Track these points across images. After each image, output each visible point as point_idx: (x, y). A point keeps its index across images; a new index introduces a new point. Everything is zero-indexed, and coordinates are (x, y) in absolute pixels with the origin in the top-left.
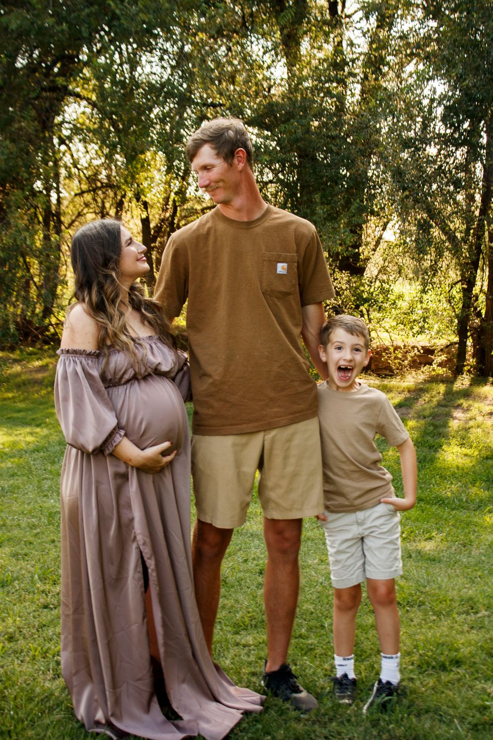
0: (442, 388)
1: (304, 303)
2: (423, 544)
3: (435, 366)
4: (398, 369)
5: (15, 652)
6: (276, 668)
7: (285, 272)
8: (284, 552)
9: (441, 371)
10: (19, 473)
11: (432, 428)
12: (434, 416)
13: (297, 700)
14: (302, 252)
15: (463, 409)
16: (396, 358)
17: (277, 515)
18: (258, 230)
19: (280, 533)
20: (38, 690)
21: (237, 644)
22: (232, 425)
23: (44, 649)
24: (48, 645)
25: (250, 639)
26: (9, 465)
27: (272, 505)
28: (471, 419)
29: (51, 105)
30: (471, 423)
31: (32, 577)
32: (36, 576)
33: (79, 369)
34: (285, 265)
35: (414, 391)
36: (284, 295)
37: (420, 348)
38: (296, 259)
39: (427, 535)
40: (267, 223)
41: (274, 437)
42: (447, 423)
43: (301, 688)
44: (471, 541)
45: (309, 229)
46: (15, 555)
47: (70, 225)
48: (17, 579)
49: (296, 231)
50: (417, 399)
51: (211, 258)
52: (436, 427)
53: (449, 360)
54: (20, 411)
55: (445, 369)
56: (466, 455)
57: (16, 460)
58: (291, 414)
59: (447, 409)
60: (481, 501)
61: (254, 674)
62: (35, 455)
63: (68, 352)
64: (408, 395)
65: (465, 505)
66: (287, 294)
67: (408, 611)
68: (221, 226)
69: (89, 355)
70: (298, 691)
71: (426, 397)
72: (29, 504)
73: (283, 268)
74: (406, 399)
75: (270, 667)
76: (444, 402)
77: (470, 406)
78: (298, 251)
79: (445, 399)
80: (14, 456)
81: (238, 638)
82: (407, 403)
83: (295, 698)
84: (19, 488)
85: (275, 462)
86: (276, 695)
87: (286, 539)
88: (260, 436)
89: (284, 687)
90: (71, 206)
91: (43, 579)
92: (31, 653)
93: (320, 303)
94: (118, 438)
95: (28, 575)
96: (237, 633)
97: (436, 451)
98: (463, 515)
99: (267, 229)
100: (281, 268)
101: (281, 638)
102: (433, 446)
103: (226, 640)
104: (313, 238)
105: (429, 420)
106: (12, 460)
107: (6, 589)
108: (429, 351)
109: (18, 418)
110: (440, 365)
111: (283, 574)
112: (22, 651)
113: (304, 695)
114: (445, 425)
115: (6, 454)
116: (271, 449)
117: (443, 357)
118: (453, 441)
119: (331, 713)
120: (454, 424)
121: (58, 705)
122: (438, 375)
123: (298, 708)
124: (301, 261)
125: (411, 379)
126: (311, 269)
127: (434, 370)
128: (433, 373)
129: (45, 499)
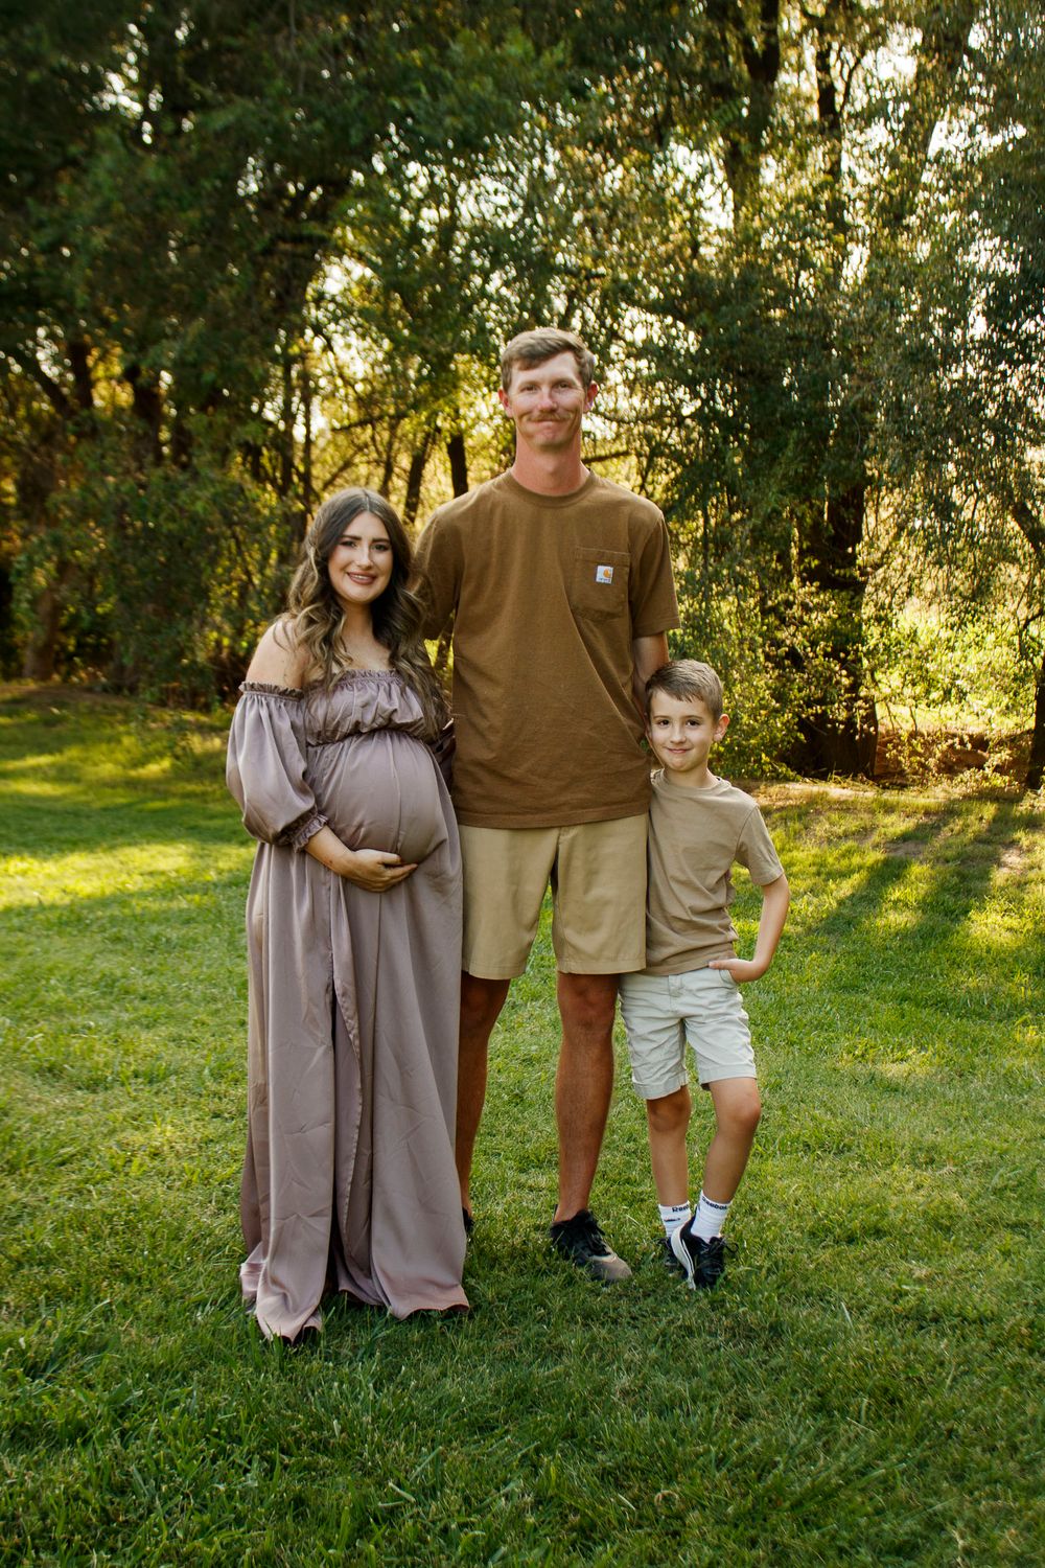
0: (989, 810)
1: (636, 633)
2: (889, 1066)
3: (988, 771)
4: (916, 773)
5: (160, 1173)
6: (570, 1215)
7: (608, 581)
8: (588, 1025)
9: (999, 781)
10: (200, 919)
11: (956, 880)
12: (964, 858)
13: (598, 1266)
14: (639, 554)
15: (1021, 849)
16: (914, 753)
17: (577, 968)
18: (570, 511)
19: (581, 993)
20: (189, 1226)
21: (520, 1186)
22: (508, 813)
23: (207, 1173)
24: (212, 1167)
25: (543, 1181)
26: (184, 905)
27: (568, 951)
28: (1032, 868)
29: (294, 266)
30: (1032, 875)
31: (200, 1072)
32: (206, 1071)
33: (264, 713)
34: (610, 569)
35: (936, 814)
36: (604, 618)
37: (966, 738)
38: (628, 561)
39: (898, 1055)
40: (586, 501)
41: (574, 839)
42: (987, 873)
43: (609, 1249)
44: (973, 1067)
45: (653, 516)
46: (176, 1040)
47: (328, 484)
48: (176, 1073)
49: (630, 516)
50: (939, 828)
51: (495, 552)
52: (963, 878)
53: (1014, 763)
54: (212, 817)
55: (1007, 778)
56: (1010, 929)
57: (197, 897)
58: (606, 804)
59: (990, 848)
60: (1015, 1006)
61: (537, 1228)
62: (230, 892)
63: (252, 686)
64: (924, 820)
65: (986, 1009)
66: (612, 615)
67: (819, 1157)
68: (513, 500)
69: (284, 694)
70: (603, 1252)
71: (957, 825)
72: (209, 967)
73: (606, 574)
74: (919, 827)
75: (561, 1214)
76: (984, 836)
77: (1034, 844)
78: (631, 549)
79: (989, 830)
80: (195, 891)
81: (523, 1178)
82: (919, 834)
83: (596, 1262)
84: (196, 941)
85: (575, 878)
86: (567, 1258)
87: (592, 1005)
88: (554, 834)
89: (581, 1244)
90: (331, 450)
91: (217, 1076)
92: (187, 1177)
93: (660, 634)
94: (315, 825)
95: (192, 1069)
96: (522, 1171)
97: (956, 920)
98: (972, 1027)
99: (586, 513)
100: (603, 573)
101: (581, 1167)
102: (952, 912)
103: (504, 1180)
104: (657, 530)
105: (952, 866)
106: (189, 897)
107: (155, 1087)
108: (980, 743)
109: (208, 829)
110: (998, 769)
111: (588, 1059)
112: (170, 1174)
113: (611, 1259)
114: (985, 876)
115: (180, 888)
116: (569, 858)
117: (1005, 755)
118: (991, 905)
119: (650, 1287)
120: (999, 876)
121: (219, 1249)
122: (994, 789)
123: (596, 1277)
124: (636, 565)
125: (939, 793)
126: (651, 581)
127: (986, 778)
128: (986, 784)
129: (238, 960)
